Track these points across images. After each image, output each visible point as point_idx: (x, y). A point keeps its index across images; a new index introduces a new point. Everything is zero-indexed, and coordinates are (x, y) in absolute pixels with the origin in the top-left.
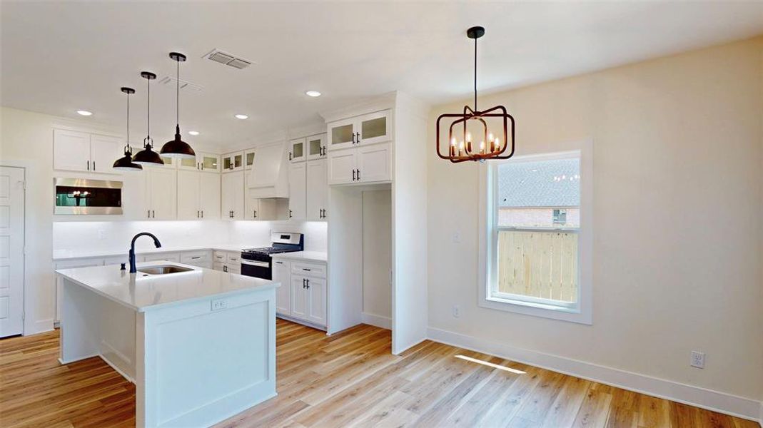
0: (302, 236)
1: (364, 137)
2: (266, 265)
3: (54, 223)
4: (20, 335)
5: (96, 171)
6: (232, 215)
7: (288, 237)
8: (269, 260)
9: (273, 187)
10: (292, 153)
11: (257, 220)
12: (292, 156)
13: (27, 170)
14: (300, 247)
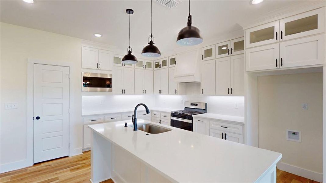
0: (206, 104)
1: (286, 35)
2: (190, 121)
3: (83, 96)
4: (67, 157)
5: (101, 69)
6: (160, 92)
7: (196, 105)
8: (192, 119)
9: (193, 75)
10: (204, 55)
11: (177, 95)
12: (204, 57)
13: (70, 68)
14: (205, 111)
